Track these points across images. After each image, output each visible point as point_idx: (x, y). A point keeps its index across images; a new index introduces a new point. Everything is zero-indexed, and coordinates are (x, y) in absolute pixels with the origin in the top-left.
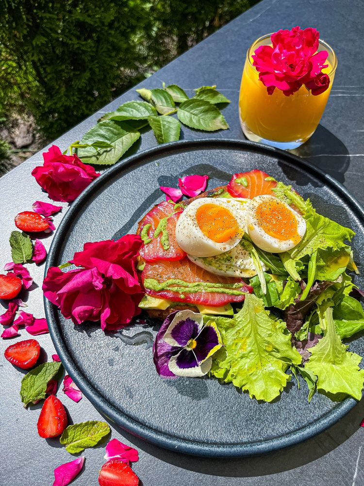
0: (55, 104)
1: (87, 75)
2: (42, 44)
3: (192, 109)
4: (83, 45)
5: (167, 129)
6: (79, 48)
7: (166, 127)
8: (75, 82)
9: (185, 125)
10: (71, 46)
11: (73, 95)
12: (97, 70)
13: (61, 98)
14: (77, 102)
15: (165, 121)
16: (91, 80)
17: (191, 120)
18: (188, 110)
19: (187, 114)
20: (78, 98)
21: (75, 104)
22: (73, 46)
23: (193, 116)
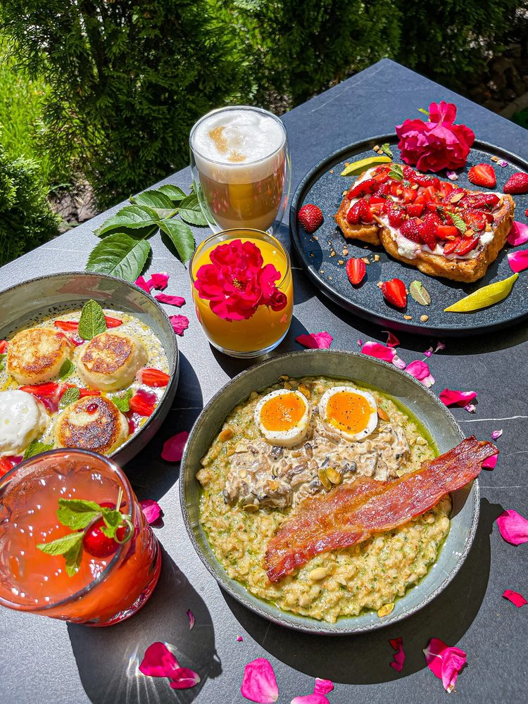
0: (117, 176)
1: (158, 144)
2: (107, 107)
3: (193, 206)
4: (154, 111)
5: (175, 232)
6: (149, 115)
7: (174, 230)
8: (143, 152)
9: (191, 224)
10: (140, 111)
11: (139, 168)
12: (170, 139)
13: (124, 170)
14: (144, 176)
15: (170, 224)
16: (161, 151)
17: (196, 217)
18: (190, 207)
19: (189, 211)
20: (144, 171)
21: (141, 178)
22: (142, 111)
23: (196, 212)
